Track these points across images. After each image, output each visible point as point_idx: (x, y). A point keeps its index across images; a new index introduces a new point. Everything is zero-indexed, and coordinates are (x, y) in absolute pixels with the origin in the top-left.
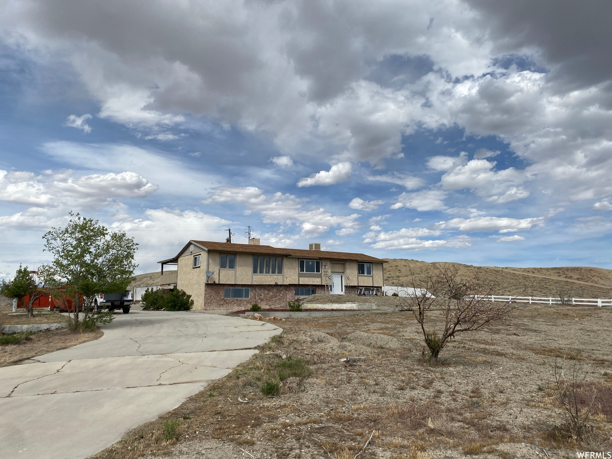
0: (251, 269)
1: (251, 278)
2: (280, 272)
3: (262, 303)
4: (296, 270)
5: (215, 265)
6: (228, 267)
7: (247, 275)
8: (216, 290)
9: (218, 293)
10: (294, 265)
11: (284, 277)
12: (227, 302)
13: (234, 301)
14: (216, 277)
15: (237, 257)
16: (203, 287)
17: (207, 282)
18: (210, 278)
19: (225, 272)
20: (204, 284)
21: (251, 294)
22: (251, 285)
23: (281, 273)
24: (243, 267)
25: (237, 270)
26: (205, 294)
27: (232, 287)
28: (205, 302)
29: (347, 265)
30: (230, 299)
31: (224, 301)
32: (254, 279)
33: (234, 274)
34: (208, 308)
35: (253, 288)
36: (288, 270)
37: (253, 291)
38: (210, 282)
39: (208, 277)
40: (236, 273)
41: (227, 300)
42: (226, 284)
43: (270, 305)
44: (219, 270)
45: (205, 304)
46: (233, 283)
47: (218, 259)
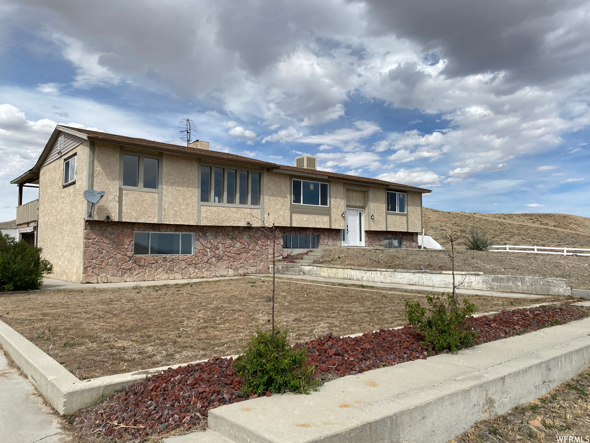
0: (195, 193)
1: (196, 212)
2: (256, 201)
3: (219, 264)
4: (286, 199)
5: (110, 177)
6: (141, 185)
7: (187, 205)
8: (113, 236)
9: (118, 245)
10: (283, 188)
11: (264, 212)
12: (142, 263)
13: (157, 261)
14: (111, 205)
15: (164, 162)
16: (80, 229)
17: (90, 216)
18: (96, 207)
19: (136, 195)
20: (83, 223)
21: (196, 246)
22: (197, 226)
23: (257, 205)
24: (178, 186)
25: (164, 192)
26: (86, 246)
27: (154, 230)
28: (85, 264)
29: (371, 194)
30: (149, 257)
31: (135, 262)
32: (203, 215)
33: (157, 202)
34: (94, 279)
35: (201, 234)
36: (272, 198)
37: (201, 240)
38: (96, 218)
39: (92, 205)
40: (161, 199)
41: (142, 258)
42: (138, 223)
43: (236, 269)
44: (121, 190)
45: (85, 268)
46: (155, 221)
47: (118, 164)
